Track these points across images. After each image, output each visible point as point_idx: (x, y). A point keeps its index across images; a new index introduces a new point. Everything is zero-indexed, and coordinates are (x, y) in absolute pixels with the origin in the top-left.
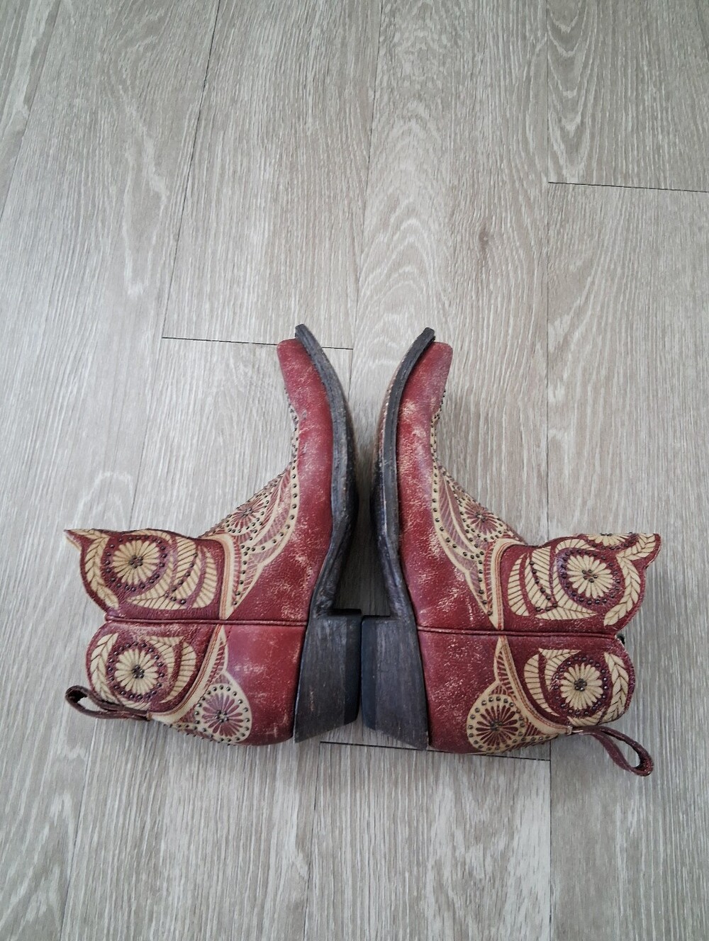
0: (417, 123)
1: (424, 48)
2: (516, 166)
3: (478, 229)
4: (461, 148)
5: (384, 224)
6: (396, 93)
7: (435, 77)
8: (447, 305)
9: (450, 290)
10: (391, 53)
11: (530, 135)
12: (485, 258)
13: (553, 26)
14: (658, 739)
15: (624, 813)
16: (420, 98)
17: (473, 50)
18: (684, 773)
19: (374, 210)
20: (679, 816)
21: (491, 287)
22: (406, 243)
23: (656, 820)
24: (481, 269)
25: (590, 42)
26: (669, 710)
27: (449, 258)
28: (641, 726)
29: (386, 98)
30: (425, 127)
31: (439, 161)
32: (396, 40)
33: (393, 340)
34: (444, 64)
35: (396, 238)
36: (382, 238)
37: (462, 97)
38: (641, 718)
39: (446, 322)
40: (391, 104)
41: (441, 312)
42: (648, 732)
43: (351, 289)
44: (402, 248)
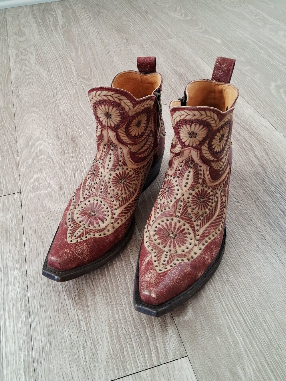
0: (34, 113)
1: (31, 93)
2: (80, 116)
3: (70, 137)
4: (55, 116)
5: (27, 145)
6: (23, 107)
7: (39, 100)
8: (63, 164)
9: (63, 159)
10: (18, 97)
11: (82, 107)
12: (76, 145)
13: (81, 77)
14: (241, 319)
15: (243, 369)
16: (34, 106)
17: (52, 90)
18: (264, 331)
19: (21, 142)
20: (275, 358)
21: (82, 153)
22: (39, 149)
23: (263, 366)
24: (75, 149)
25: (97, 78)
26: (240, 301)
27: (60, 149)
28: (229, 315)
29: (19, 109)
30: (38, 114)
31: (47, 122)
32: (20, 93)
33: (41, 183)
34: (41, 95)
35: (33, 149)
36: (27, 150)
37: (51, 102)
38: (227, 311)
39: (65, 170)
40: (22, 110)
41: (61, 167)
42: (234, 317)
43: (15, 170)
44: (37, 151)
